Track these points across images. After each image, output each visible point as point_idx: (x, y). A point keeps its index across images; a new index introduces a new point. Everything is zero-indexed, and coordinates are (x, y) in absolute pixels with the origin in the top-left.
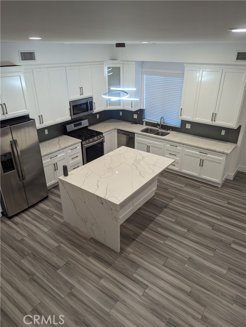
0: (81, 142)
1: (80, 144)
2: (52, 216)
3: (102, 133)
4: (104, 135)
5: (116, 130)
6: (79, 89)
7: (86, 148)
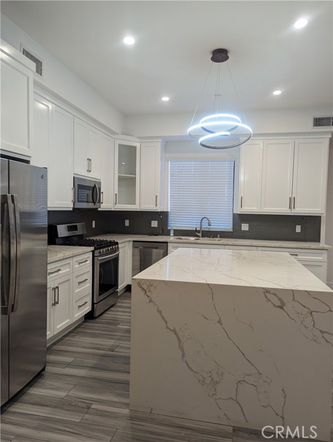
0: (93, 252)
1: (91, 254)
2: (89, 408)
3: (117, 243)
4: (120, 246)
5: (131, 243)
6: (86, 162)
7: (101, 265)
